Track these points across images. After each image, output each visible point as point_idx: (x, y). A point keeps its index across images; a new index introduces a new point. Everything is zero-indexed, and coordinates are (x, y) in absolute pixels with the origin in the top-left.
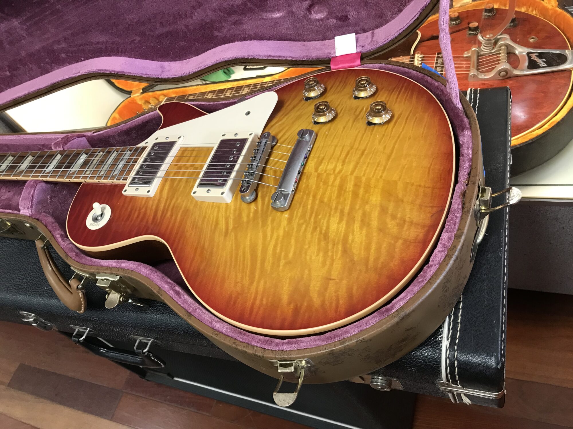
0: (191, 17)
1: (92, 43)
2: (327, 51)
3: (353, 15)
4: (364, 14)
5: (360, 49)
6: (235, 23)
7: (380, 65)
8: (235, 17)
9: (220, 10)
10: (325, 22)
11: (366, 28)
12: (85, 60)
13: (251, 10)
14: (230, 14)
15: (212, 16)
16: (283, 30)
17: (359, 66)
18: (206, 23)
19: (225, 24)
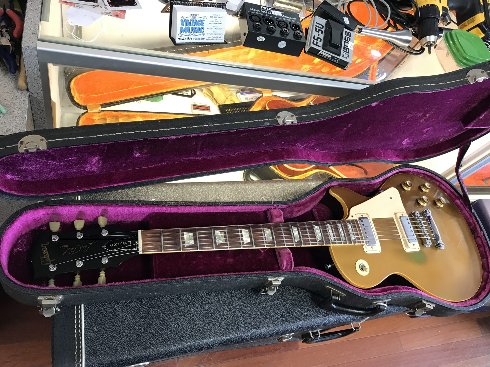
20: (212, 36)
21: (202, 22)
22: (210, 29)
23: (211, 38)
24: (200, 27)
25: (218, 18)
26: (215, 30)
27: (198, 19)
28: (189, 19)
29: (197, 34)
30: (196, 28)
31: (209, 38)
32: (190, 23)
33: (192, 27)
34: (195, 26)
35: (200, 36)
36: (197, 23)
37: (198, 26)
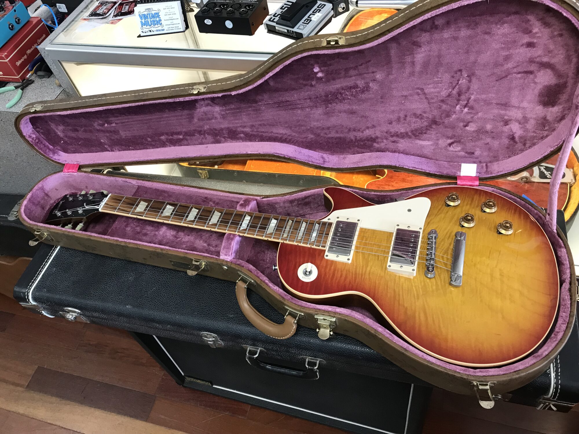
0: (362, 132)
1: (272, 132)
2: (454, 171)
3: (477, 153)
4: (485, 154)
5: (478, 175)
6: (394, 142)
7: (493, 189)
8: (395, 139)
9: (387, 132)
10: (457, 153)
11: (482, 161)
12: (259, 141)
13: (410, 137)
14: (392, 136)
15: (378, 134)
16: (426, 152)
17: (477, 186)
18: (372, 138)
19: (385, 141)
20: (171, 26)
21: (157, 15)
22: (167, 20)
23: (171, 29)
24: (158, 19)
25: (170, 9)
26: (171, 21)
27: (153, 12)
28: (146, 13)
29: (156, 26)
30: (154, 21)
31: (169, 29)
32: (147, 17)
33: (150, 21)
34: (153, 19)
35: (160, 28)
36: (153, 16)
37: (155, 19)
